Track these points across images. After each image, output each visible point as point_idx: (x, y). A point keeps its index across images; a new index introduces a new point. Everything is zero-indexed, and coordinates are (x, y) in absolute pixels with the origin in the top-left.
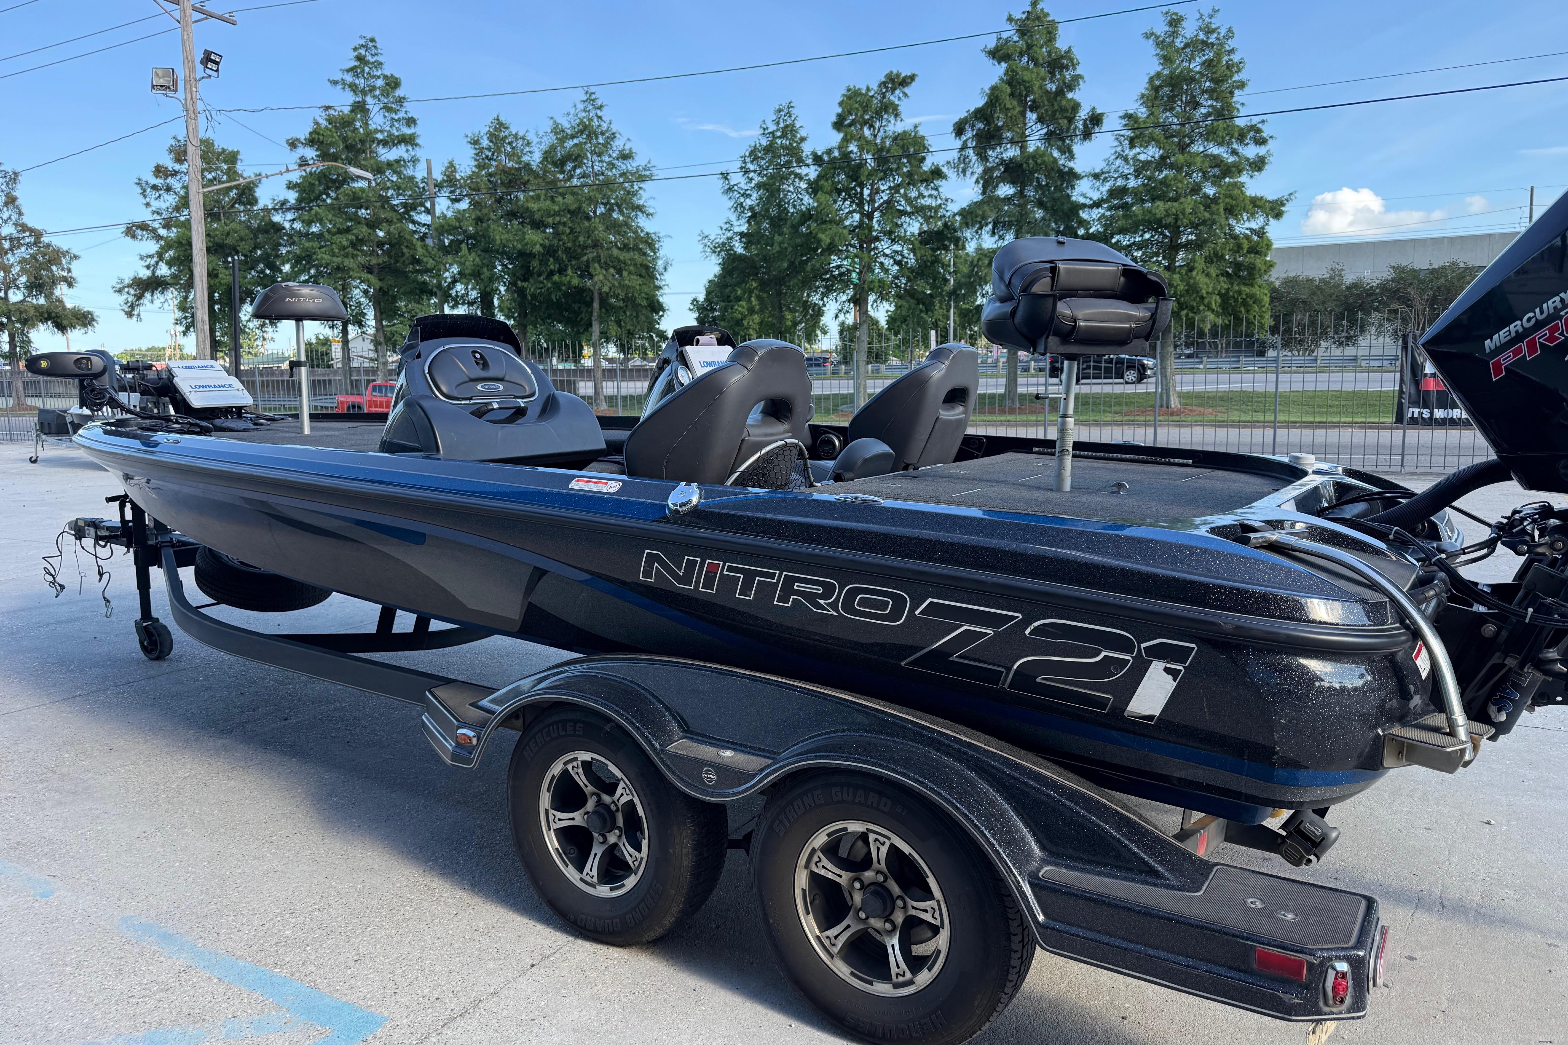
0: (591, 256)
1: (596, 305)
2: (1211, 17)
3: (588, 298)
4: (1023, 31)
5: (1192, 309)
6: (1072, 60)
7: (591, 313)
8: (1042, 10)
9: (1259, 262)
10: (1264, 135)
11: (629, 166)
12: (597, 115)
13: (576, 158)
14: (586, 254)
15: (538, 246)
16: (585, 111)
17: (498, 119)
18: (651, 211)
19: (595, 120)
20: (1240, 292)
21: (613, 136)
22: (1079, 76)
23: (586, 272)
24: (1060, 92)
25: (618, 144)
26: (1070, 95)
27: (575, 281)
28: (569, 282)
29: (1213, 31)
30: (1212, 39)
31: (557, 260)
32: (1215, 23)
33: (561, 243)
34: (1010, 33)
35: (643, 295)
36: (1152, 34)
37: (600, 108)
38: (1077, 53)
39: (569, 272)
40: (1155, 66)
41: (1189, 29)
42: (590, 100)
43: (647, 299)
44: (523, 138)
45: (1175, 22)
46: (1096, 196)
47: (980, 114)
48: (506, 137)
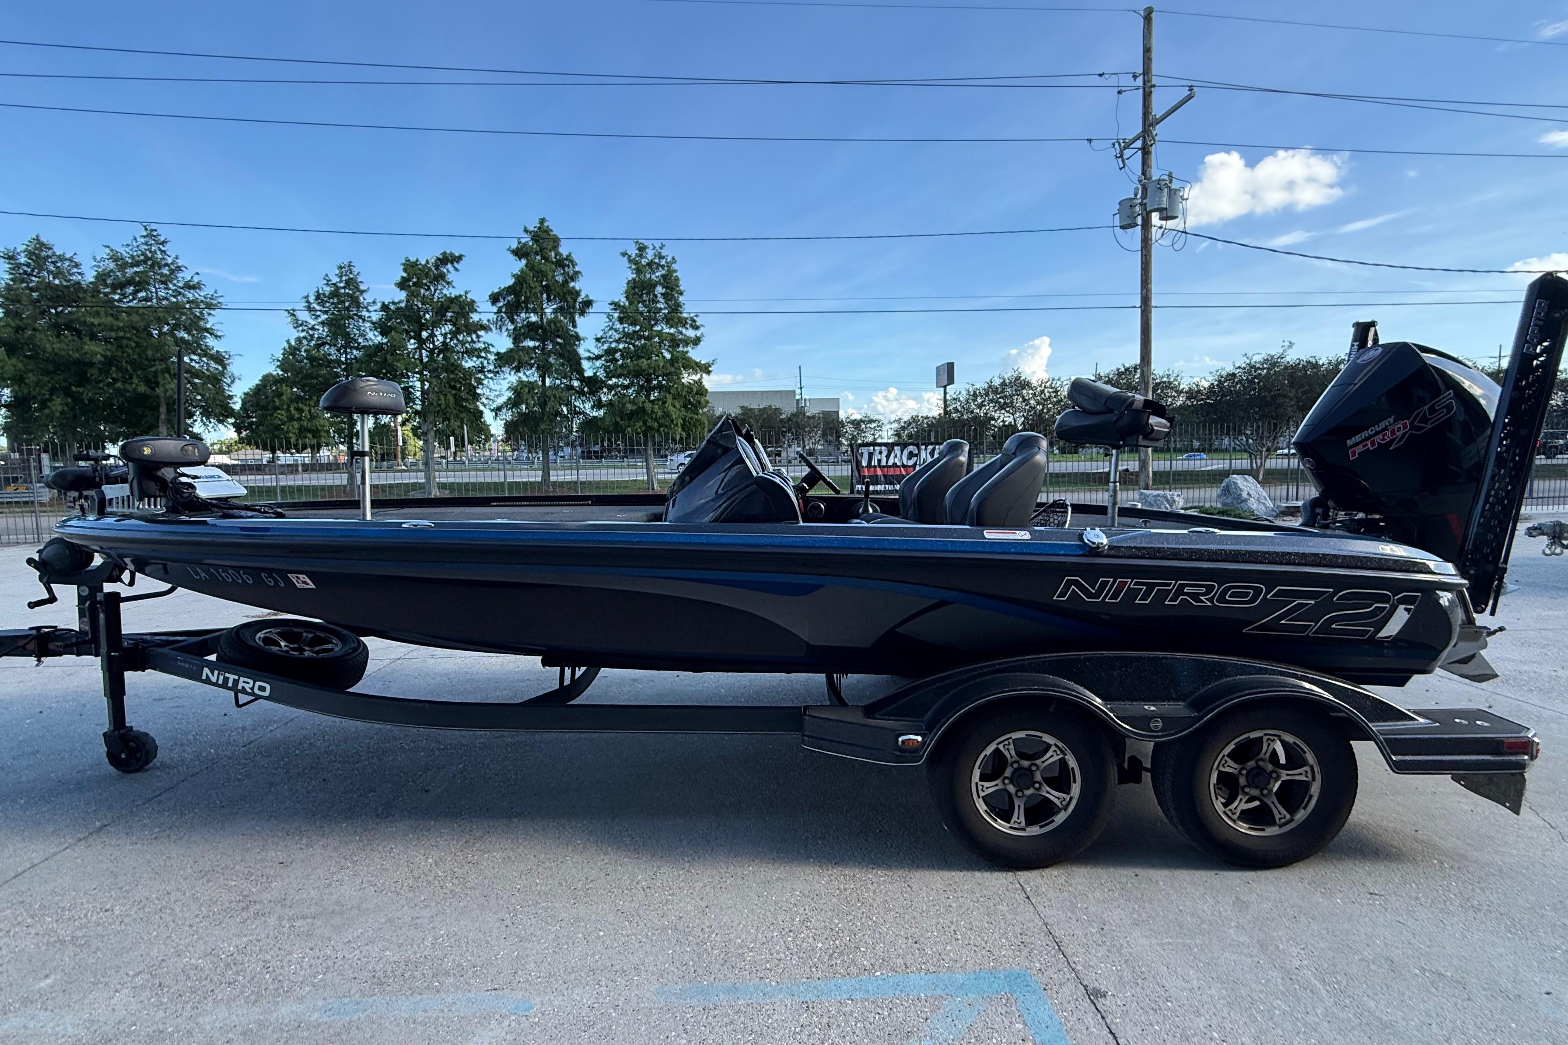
0: (160, 368)
1: (163, 410)
2: (661, 248)
3: (154, 404)
4: (536, 238)
6: (572, 261)
7: (159, 416)
8: (548, 227)
9: (702, 400)
10: (698, 324)
11: (199, 295)
12: (160, 249)
13: (138, 283)
14: (154, 365)
15: (98, 356)
16: (146, 244)
17: (39, 240)
18: (220, 333)
19: (159, 252)
20: (692, 418)
21: (179, 268)
22: (579, 272)
23: (153, 383)
24: (565, 282)
25: (186, 275)
26: (572, 285)
27: (142, 389)
28: (135, 390)
29: (663, 258)
30: (663, 262)
31: (120, 369)
32: (664, 253)
34: (527, 239)
35: (218, 402)
36: (627, 254)
37: (163, 243)
38: (575, 258)
39: (135, 380)
40: (630, 275)
41: (650, 255)
42: (151, 234)
43: (221, 406)
44: (70, 260)
45: (640, 249)
46: (597, 352)
47: (509, 290)
48: (49, 257)
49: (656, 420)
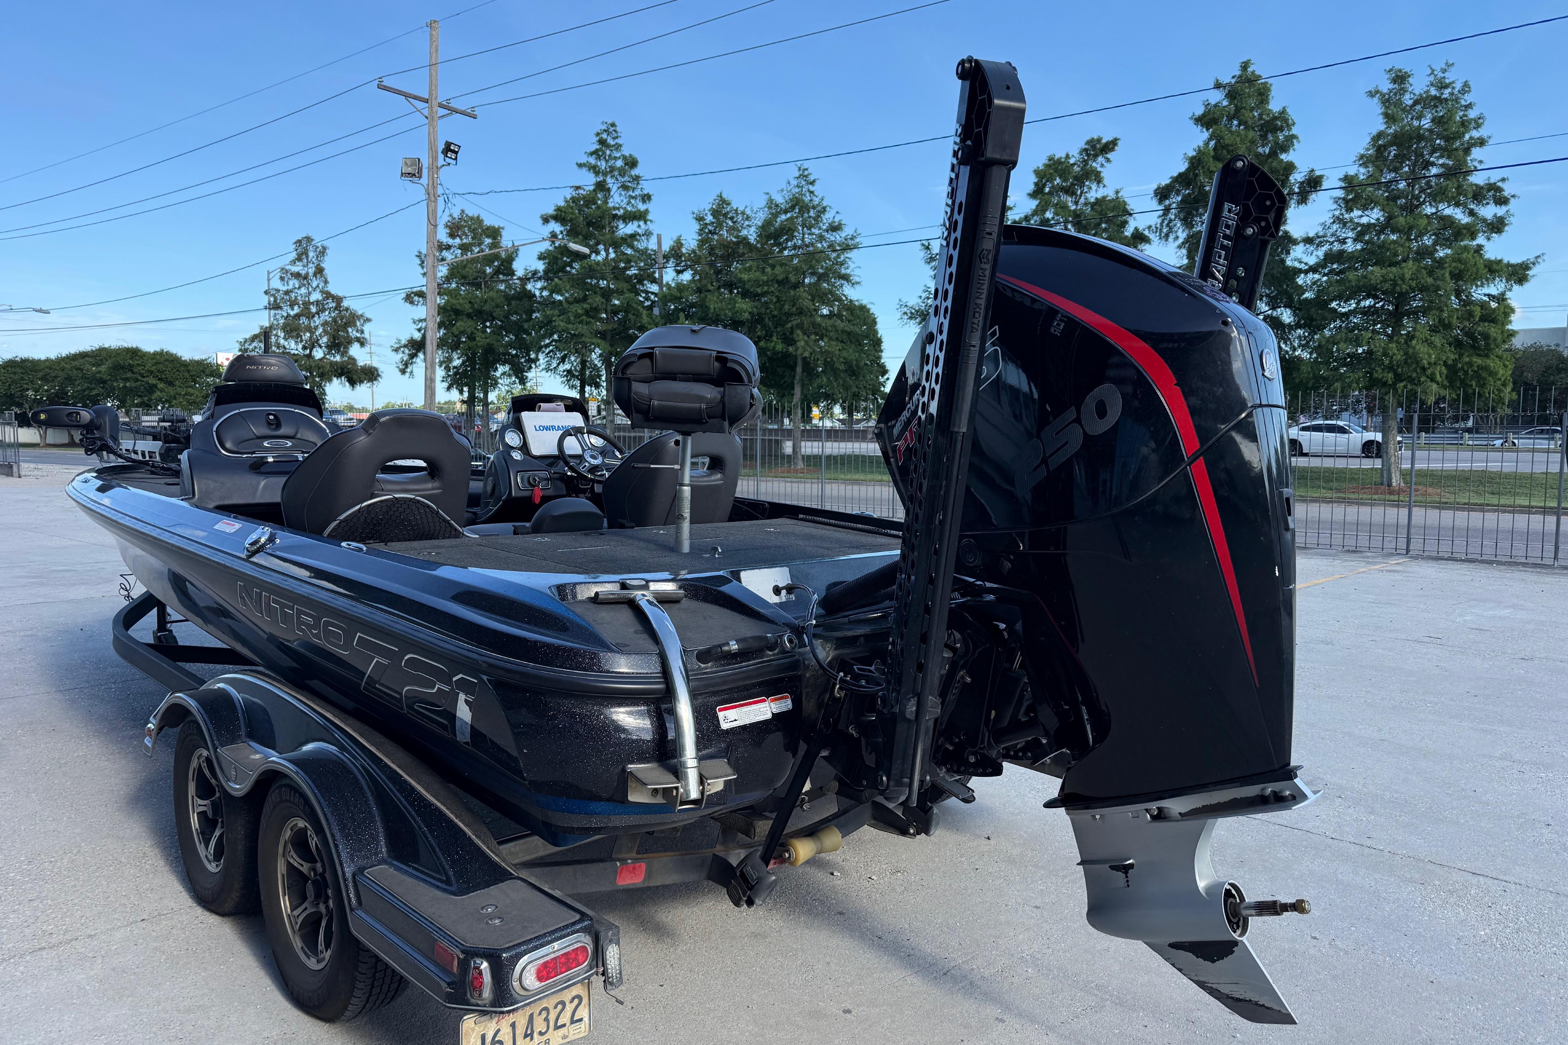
0: (795, 323)
1: (799, 369)
2: (1444, 71)
3: (791, 363)
4: (1233, 94)
5: (1411, 380)
6: (1286, 121)
7: (794, 377)
8: (1253, 72)
9: (1493, 331)
10: (1506, 194)
11: (837, 237)
12: (809, 191)
13: (788, 230)
14: (791, 321)
15: (747, 314)
16: (798, 186)
17: (721, 197)
18: (857, 279)
19: (808, 195)
20: (1470, 364)
21: (824, 210)
22: (1294, 137)
23: (789, 340)
24: (1273, 154)
25: (828, 217)
26: (1284, 157)
27: (780, 347)
28: (774, 348)
29: (1446, 86)
30: (1446, 93)
31: (764, 327)
32: (1450, 77)
33: (768, 311)
34: (1217, 97)
35: (842, 360)
36: (1377, 92)
37: (812, 183)
38: (1292, 114)
39: (774, 338)
40: (1379, 125)
41: (1419, 85)
42: (803, 175)
43: (845, 363)
44: (743, 213)
45: (1400, 78)
46: (1312, 261)
47: (1182, 179)
48: (728, 213)
49: (1390, 368)
